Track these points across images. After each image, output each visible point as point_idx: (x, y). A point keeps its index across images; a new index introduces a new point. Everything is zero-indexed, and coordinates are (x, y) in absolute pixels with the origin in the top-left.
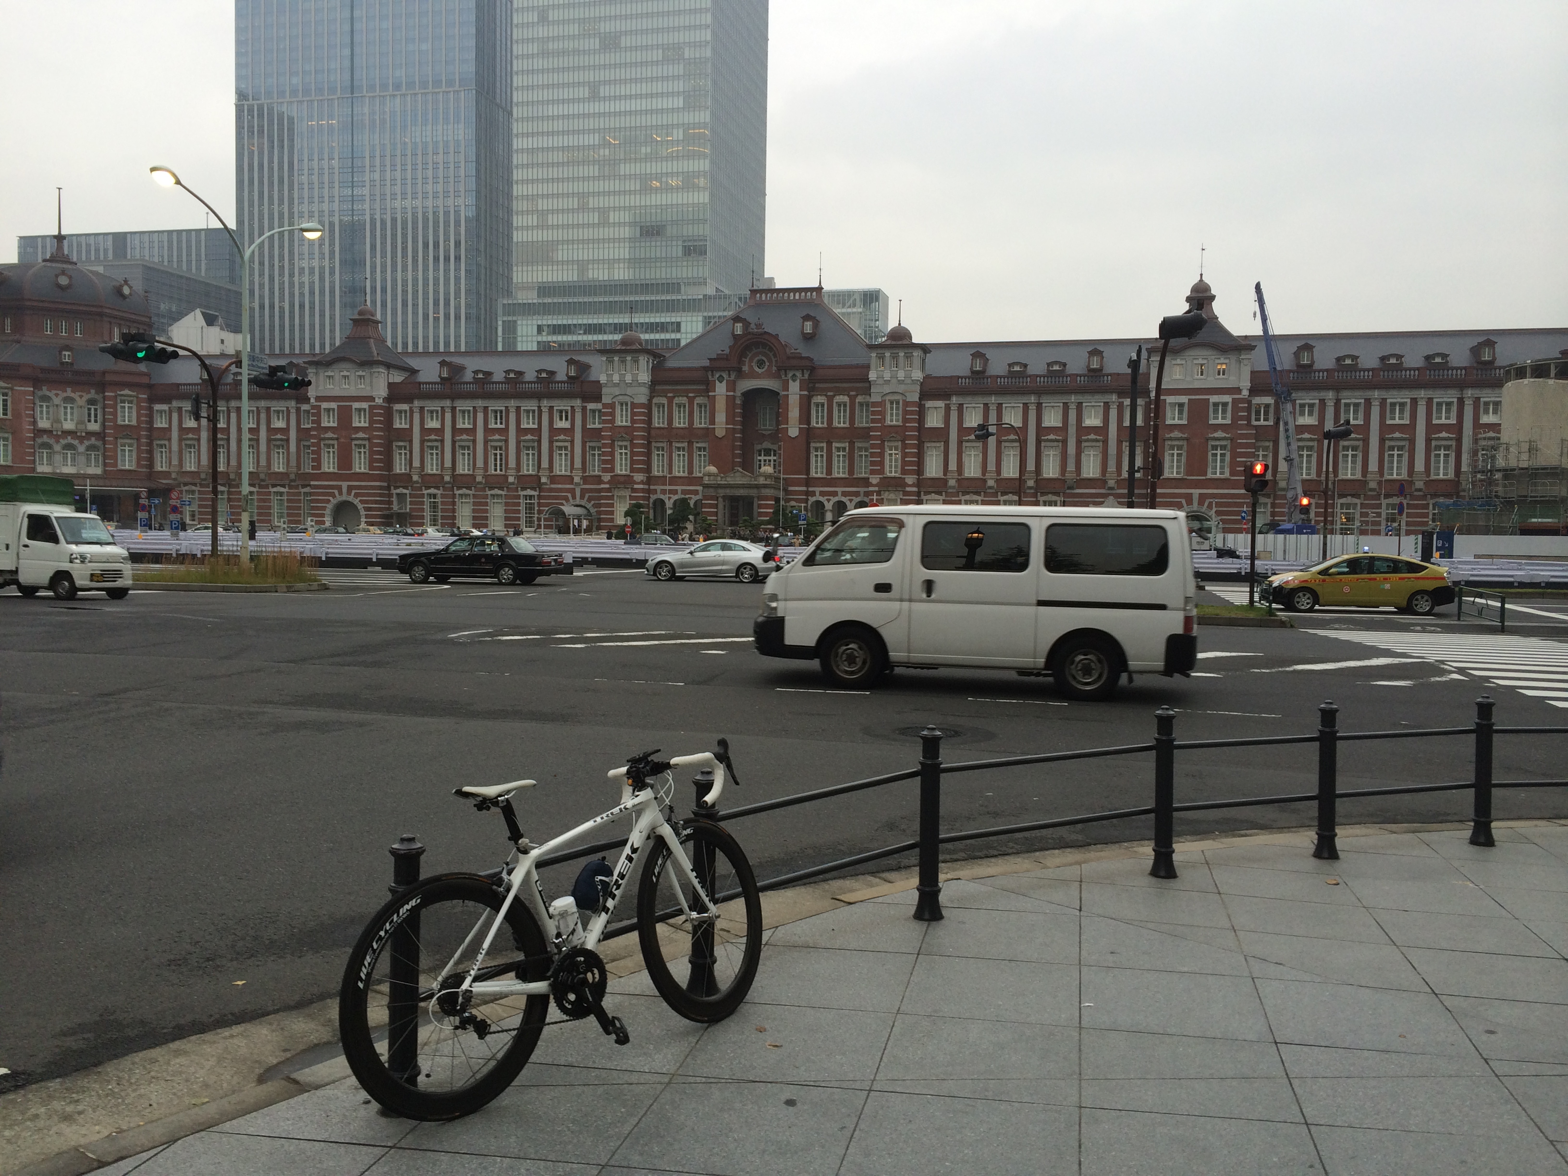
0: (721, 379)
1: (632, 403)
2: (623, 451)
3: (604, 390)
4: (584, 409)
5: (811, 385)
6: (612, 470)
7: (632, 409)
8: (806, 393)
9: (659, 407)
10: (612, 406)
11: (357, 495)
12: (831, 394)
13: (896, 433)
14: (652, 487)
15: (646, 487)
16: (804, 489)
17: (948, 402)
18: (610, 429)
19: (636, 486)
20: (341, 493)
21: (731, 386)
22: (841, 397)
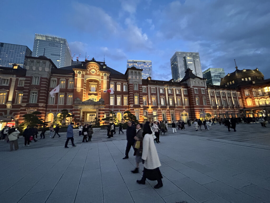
0: (79, 73)
1: (41, 77)
2: (35, 95)
3: (27, 72)
4: (17, 80)
5: (110, 79)
6: (28, 101)
7: (41, 79)
8: (109, 80)
9: (53, 81)
10: (31, 78)
12: (116, 82)
13: (137, 92)
14: (48, 109)
15: (45, 109)
16: (108, 109)
17: (147, 86)
18: (29, 86)
19: (39, 108)
21: (83, 76)
22: (119, 83)
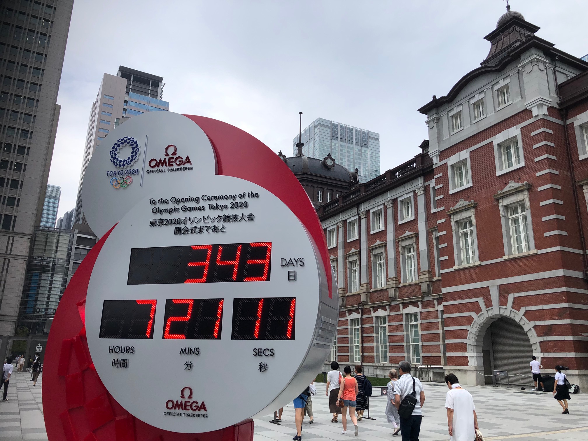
11: (518, 304)
20: (489, 304)
